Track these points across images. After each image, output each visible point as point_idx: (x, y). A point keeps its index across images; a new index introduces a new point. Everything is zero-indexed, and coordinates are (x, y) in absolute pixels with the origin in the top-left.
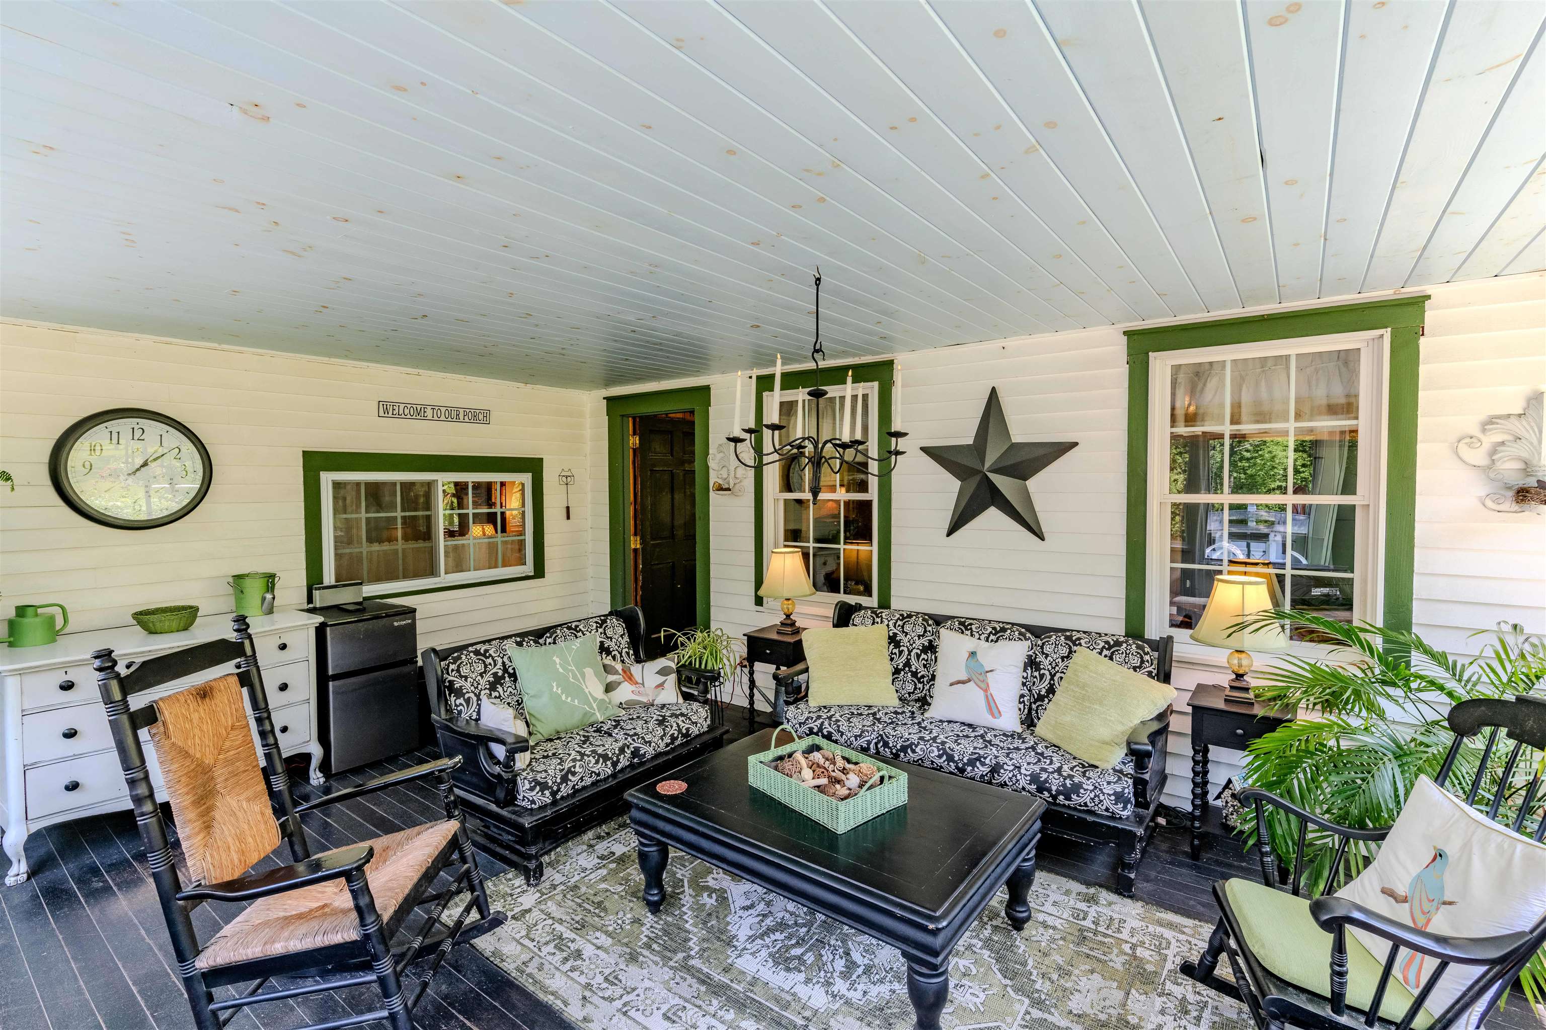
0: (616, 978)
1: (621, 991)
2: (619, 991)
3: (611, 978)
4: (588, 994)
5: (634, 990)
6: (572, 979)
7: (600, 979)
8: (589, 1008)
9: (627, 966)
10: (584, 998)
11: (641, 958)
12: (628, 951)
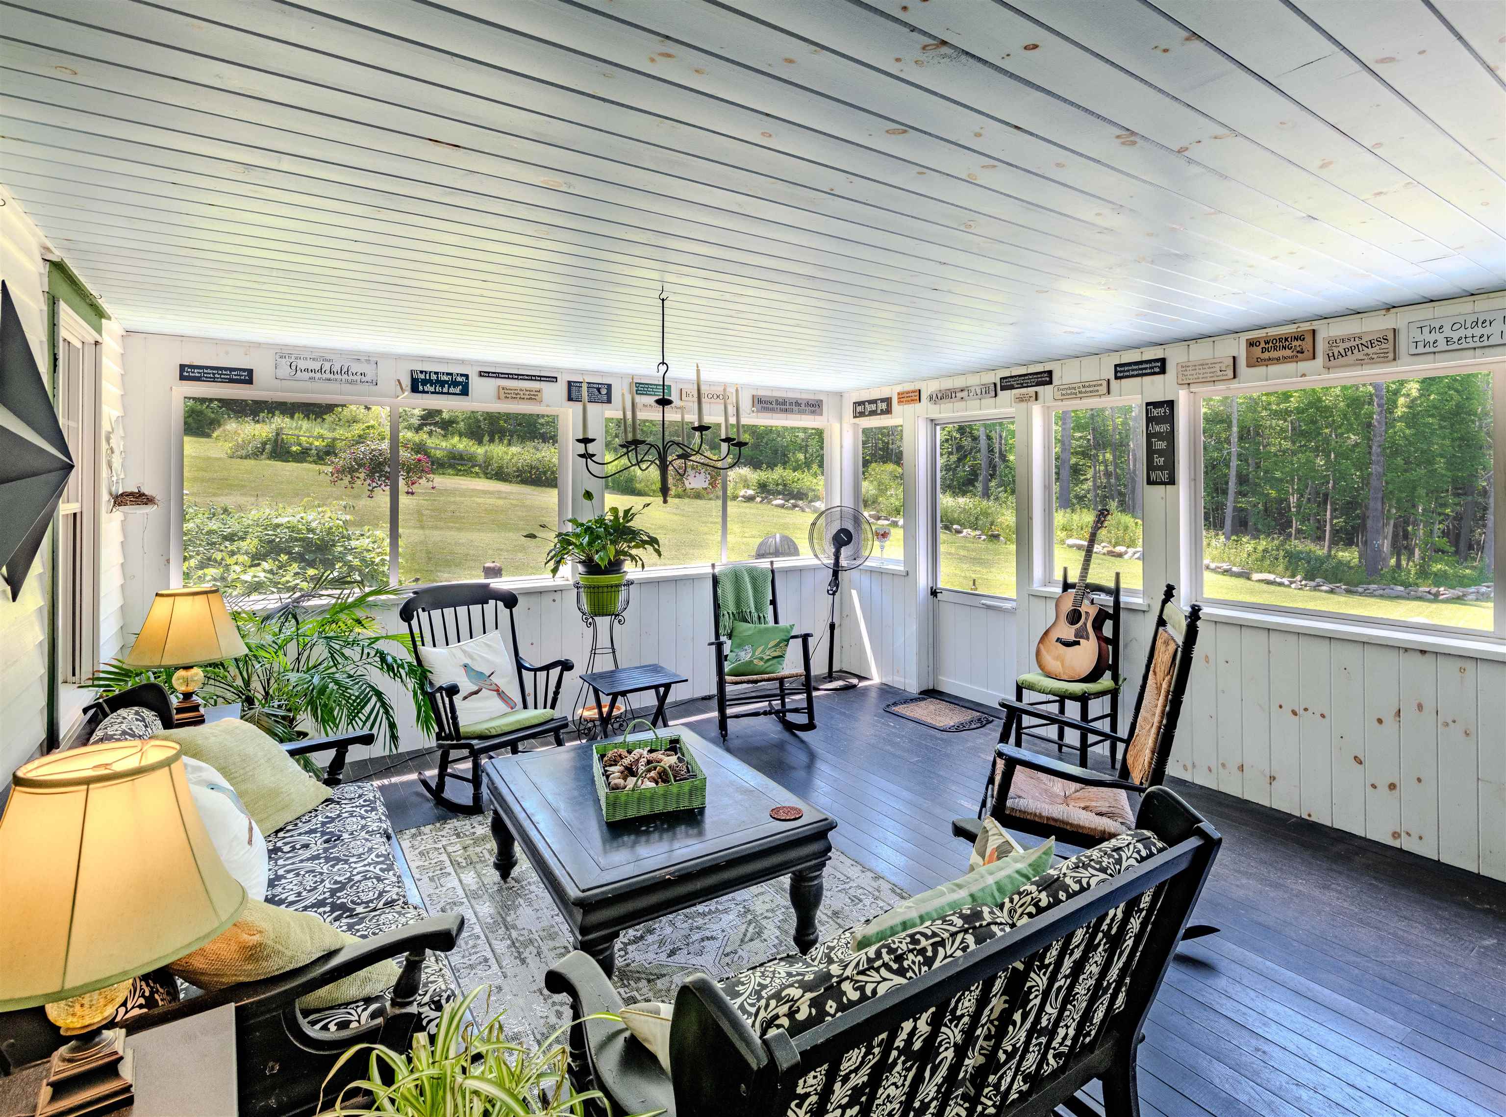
0: (853, 900)
1: (850, 891)
2: (852, 892)
3: (857, 901)
4: (876, 893)
5: (840, 891)
6: (889, 904)
7: (867, 902)
8: (875, 885)
9: (843, 908)
10: (879, 892)
11: (830, 913)
12: (839, 921)
